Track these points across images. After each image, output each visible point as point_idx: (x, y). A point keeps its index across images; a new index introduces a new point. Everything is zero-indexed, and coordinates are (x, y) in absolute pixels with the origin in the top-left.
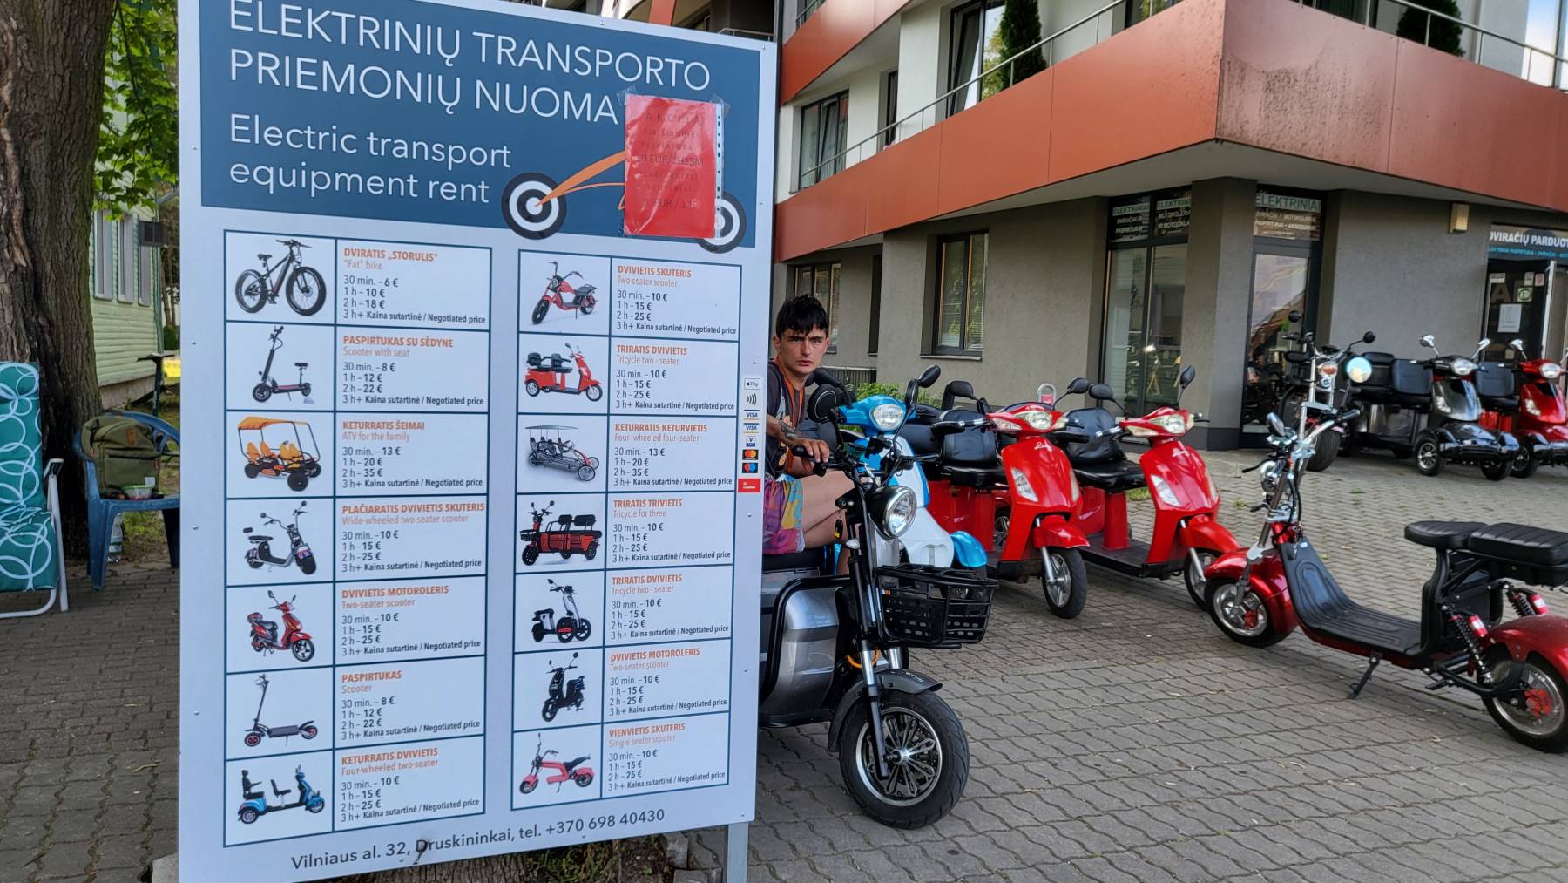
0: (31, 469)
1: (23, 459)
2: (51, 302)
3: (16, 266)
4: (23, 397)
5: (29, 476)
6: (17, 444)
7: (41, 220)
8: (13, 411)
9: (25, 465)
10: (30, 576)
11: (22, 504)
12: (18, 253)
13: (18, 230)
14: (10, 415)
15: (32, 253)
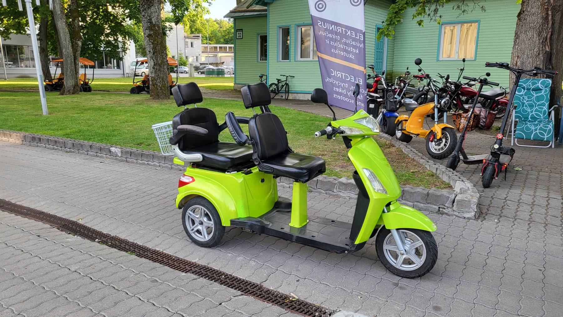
0: (546, 109)
1: (544, 106)
2: (554, 61)
3: (546, 51)
4: (546, 89)
5: (545, 111)
6: (543, 102)
7: (555, 37)
8: (543, 92)
9: (544, 107)
10: (546, 137)
11: (542, 118)
12: (547, 47)
13: (548, 41)
14: (542, 94)
15: (551, 47)
